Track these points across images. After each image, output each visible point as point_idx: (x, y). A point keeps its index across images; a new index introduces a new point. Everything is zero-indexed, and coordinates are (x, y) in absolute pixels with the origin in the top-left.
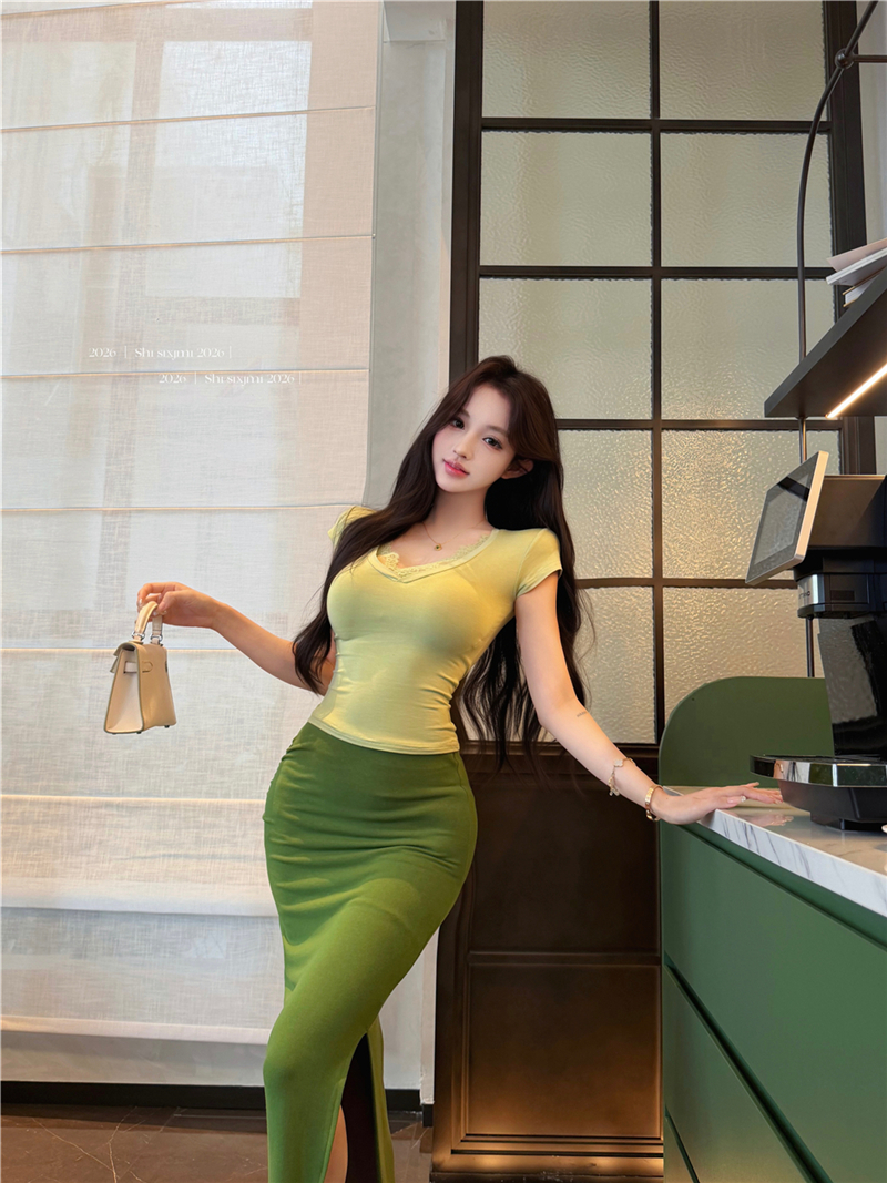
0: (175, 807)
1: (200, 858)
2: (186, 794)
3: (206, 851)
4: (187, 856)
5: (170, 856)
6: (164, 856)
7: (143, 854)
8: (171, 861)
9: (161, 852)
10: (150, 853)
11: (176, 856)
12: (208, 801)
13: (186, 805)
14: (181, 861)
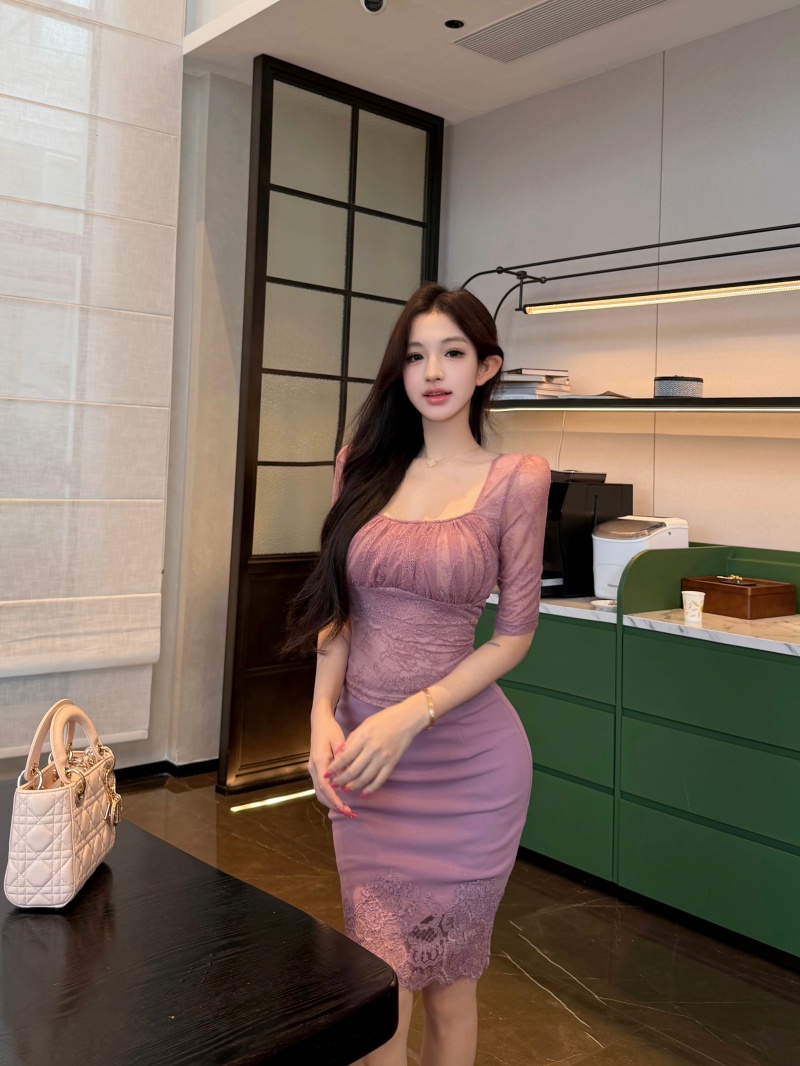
0: (42, 605)
1: (63, 636)
2: (48, 596)
3: (67, 631)
4: (53, 636)
5: (41, 637)
6: (37, 637)
7: (22, 638)
8: (43, 640)
9: (35, 635)
10: (27, 637)
11: (46, 637)
12: (66, 599)
13: (51, 603)
14: (50, 640)
